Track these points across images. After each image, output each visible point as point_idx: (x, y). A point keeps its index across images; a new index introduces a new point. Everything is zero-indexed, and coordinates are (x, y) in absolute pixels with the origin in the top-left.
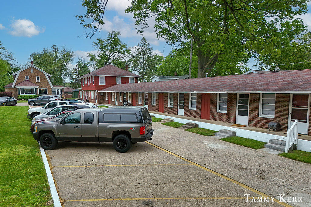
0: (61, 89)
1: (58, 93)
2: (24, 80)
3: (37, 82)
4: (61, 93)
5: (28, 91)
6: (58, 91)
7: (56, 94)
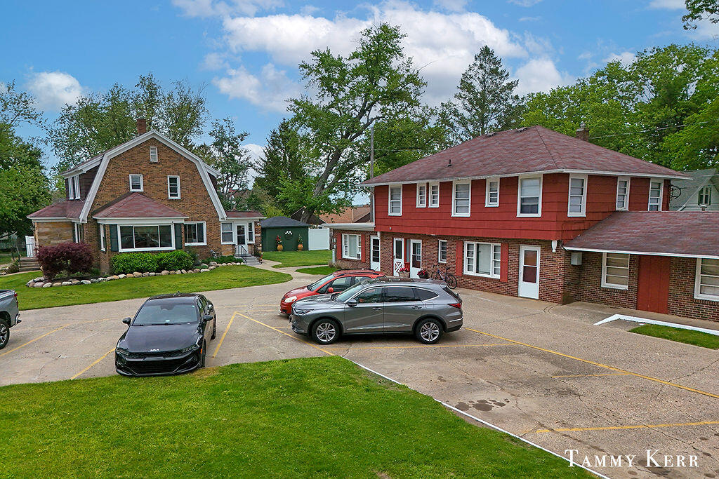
0: (250, 226)
1: (241, 241)
2: (123, 191)
3: (170, 198)
4: (251, 239)
5: (144, 238)
6: (241, 230)
7: (235, 241)
